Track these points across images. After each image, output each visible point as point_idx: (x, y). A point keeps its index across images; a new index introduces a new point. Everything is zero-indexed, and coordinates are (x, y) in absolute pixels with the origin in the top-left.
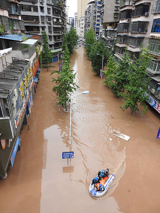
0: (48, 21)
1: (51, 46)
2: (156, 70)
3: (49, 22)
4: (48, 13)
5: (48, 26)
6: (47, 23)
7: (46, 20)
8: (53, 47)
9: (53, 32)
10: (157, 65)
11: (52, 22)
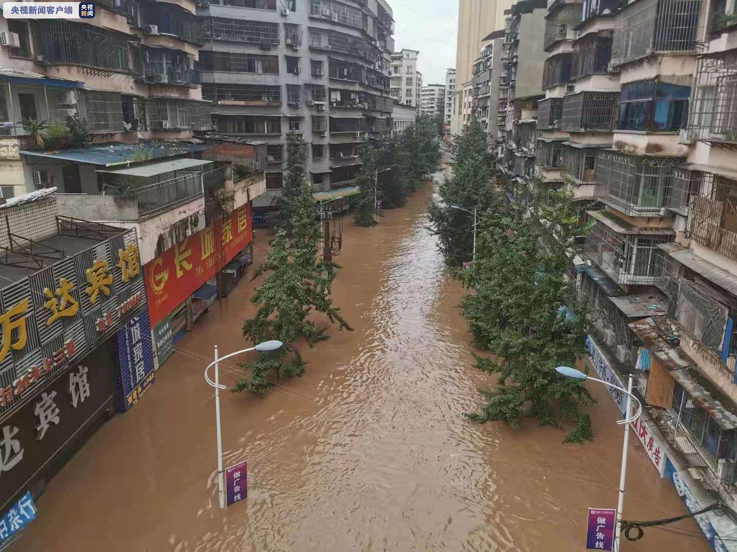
0: (310, 99)
1: (317, 178)
2: (632, 271)
3: (317, 102)
4: (312, 75)
5: (312, 116)
6: (310, 107)
7: (305, 97)
8: (327, 183)
9: (327, 134)
10: (635, 252)
11: (325, 103)
